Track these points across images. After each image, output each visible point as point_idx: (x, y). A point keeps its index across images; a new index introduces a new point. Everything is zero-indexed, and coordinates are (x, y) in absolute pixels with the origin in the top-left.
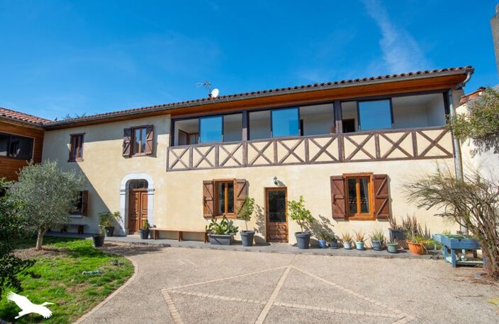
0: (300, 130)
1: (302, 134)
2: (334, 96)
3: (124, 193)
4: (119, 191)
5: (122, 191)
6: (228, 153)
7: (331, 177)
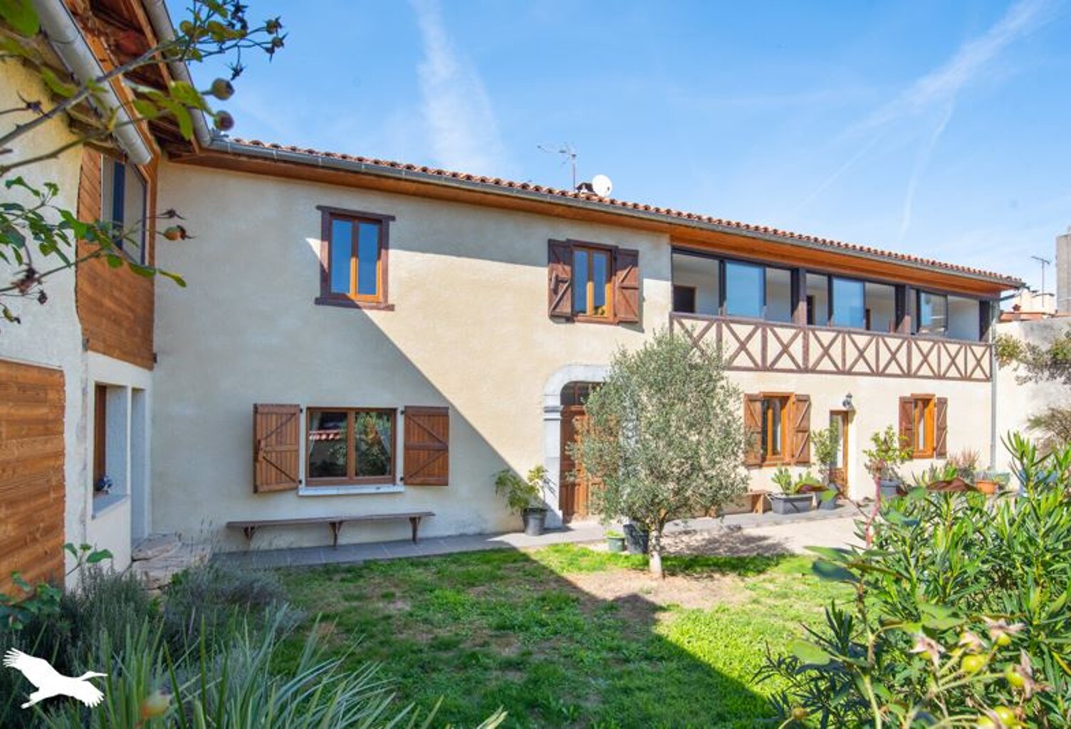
0: (864, 321)
1: (868, 328)
2: (905, 277)
3: (558, 416)
4: (540, 411)
5: (548, 410)
6: (781, 343)
7: (901, 398)
